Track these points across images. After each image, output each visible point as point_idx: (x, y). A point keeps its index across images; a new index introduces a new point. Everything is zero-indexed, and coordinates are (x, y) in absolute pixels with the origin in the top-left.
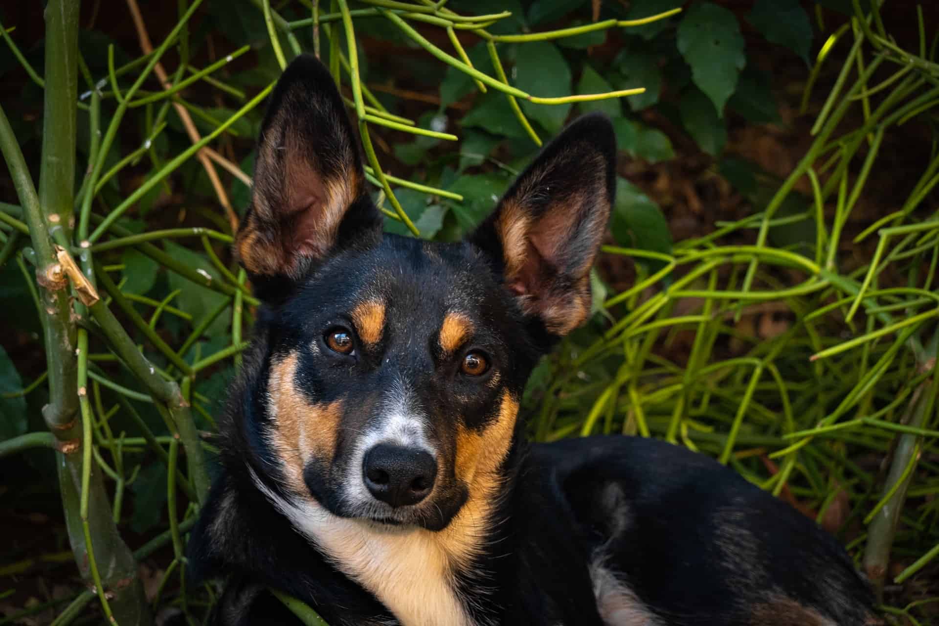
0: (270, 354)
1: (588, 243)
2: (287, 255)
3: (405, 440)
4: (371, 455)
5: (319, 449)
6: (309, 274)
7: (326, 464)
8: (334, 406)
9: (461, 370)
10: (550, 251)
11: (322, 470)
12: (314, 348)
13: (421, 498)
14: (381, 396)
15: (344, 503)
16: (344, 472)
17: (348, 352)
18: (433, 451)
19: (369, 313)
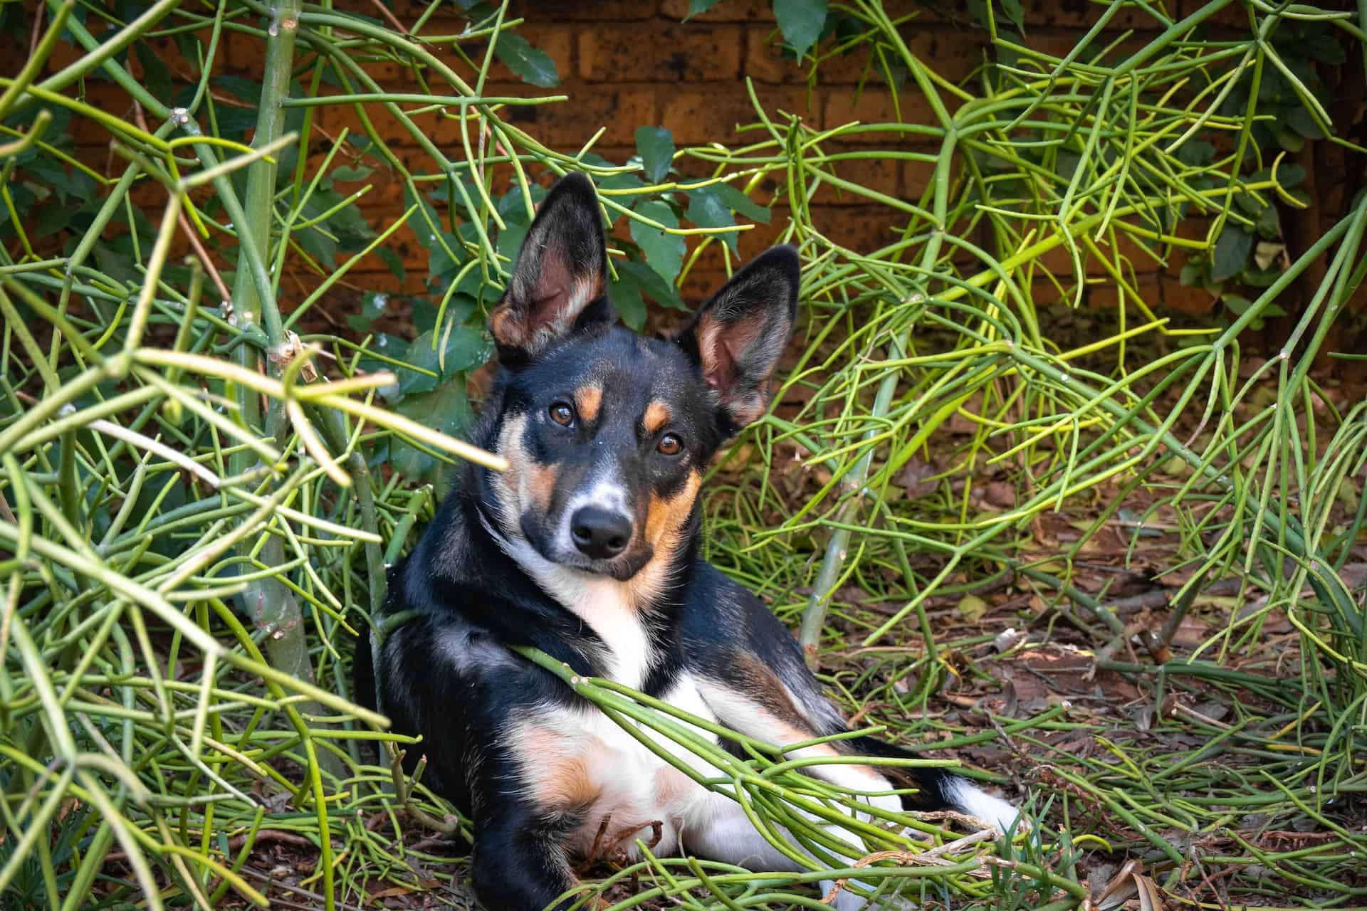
0: (505, 412)
1: (771, 352)
2: (531, 331)
3: (608, 505)
4: (579, 515)
5: (536, 501)
6: (546, 351)
7: (540, 515)
8: (553, 467)
9: (658, 449)
10: (740, 356)
11: (536, 518)
12: (540, 416)
13: (616, 554)
14: (592, 465)
15: (553, 550)
16: (556, 524)
17: (567, 425)
18: (630, 516)
19: (589, 394)
